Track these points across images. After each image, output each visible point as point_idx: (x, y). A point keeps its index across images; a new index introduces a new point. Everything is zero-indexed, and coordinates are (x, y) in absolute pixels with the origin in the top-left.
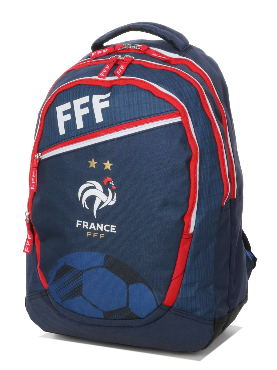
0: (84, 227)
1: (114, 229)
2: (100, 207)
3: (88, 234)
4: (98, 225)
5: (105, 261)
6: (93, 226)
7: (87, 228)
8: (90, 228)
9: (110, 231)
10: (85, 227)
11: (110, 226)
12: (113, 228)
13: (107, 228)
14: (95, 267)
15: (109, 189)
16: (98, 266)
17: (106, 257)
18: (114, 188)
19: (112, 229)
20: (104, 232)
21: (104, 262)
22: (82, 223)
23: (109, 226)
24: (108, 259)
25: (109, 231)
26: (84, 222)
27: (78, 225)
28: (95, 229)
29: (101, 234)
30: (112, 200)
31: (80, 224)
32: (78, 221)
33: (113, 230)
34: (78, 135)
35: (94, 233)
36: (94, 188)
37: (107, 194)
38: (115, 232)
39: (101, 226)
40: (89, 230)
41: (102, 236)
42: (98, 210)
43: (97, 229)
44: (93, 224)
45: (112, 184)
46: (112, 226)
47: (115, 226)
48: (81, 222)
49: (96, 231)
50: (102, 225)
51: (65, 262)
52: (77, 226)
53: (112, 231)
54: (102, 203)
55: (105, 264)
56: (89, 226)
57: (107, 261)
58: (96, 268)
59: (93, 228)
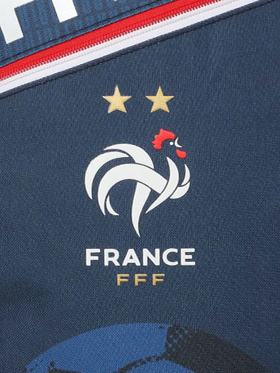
0: (106, 264)
1: (190, 257)
2: (149, 207)
3: (119, 280)
4: (146, 253)
5: (169, 340)
6: (131, 258)
7: (117, 264)
8: (125, 264)
9: (179, 262)
10: (111, 263)
11: (179, 252)
12: (187, 254)
13: (171, 257)
14: (140, 360)
15: (168, 159)
16: (149, 359)
17: (171, 331)
18: (182, 154)
19: (183, 257)
20: (163, 267)
21: (167, 345)
22: (101, 255)
23: (176, 251)
24: (176, 336)
25: (176, 263)
26: (107, 251)
27: (89, 259)
28: (138, 264)
29: (154, 276)
30: (180, 185)
31: (96, 258)
32: (89, 251)
33: (187, 260)
34: (65, 36)
35: (136, 276)
36: (129, 160)
37: (166, 174)
38: (193, 263)
39: (154, 254)
40: (121, 269)
41: (159, 280)
42: (143, 216)
43: (145, 263)
44: (131, 252)
45: (177, 145)
46: (183, 251)
47: (193, 250)
48: (98, 251)
49: (141, 269)
50: (157, 251)
51: (52, 364)
52: (88, 263)
53: (183, 263)
54: (154, 195)
55: (169, 350)
56: (121, 260)
57: (175, 341)
58: (143, 363)
59: (131, 261)
